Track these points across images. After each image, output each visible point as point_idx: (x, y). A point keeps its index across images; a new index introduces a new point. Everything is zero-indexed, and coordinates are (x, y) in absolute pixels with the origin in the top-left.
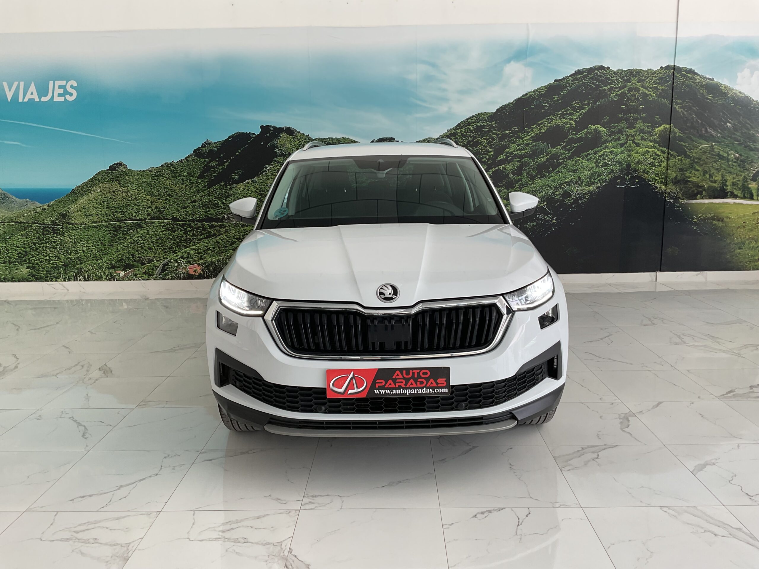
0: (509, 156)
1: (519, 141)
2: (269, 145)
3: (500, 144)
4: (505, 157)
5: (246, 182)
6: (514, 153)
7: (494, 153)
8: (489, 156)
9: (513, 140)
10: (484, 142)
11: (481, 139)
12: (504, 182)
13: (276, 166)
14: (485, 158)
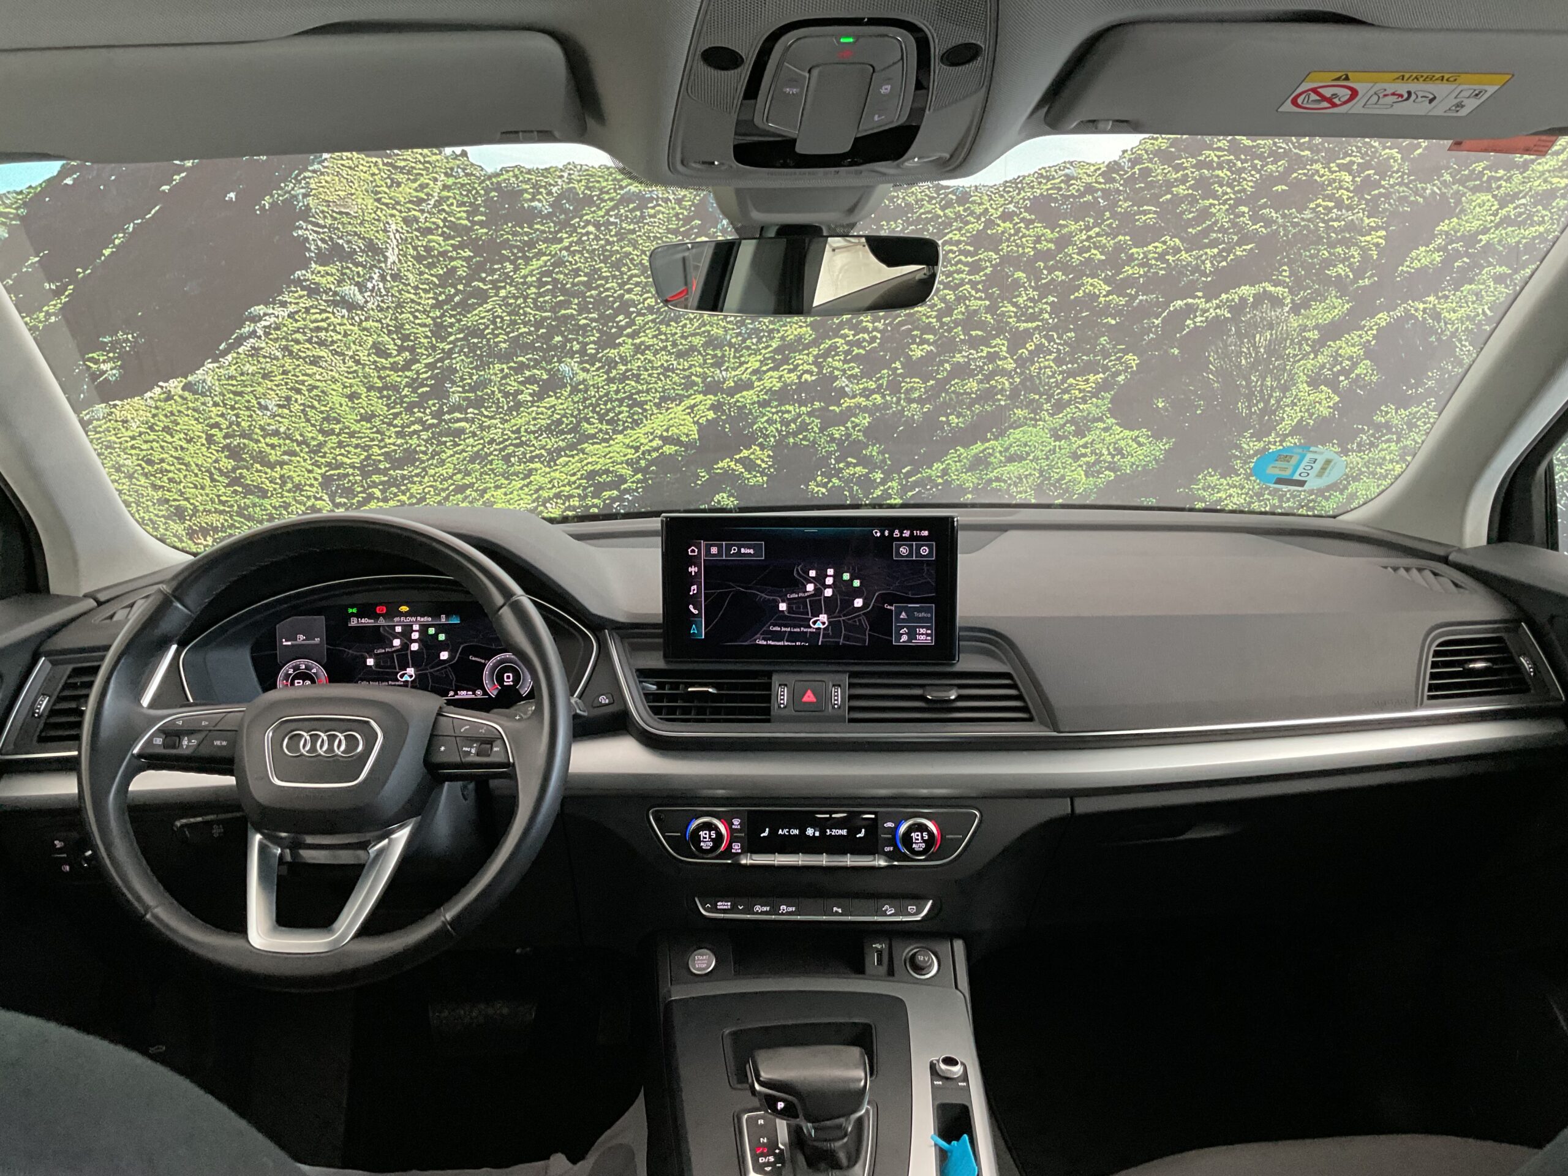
0: (1458, 255)
1: (1509, 180)
2: (267, 202)
3: (1416, 194)
4: (1437, 257)
5: (157, 390)
6: (1484, 238)
7: (1385, 238)
8: (1364, 251)
9: (1481, 173)
10: (1340, 181)
11: (1327, 166)
12: (1429, 378)
13: (307, 310)
14: (1343, 261)
